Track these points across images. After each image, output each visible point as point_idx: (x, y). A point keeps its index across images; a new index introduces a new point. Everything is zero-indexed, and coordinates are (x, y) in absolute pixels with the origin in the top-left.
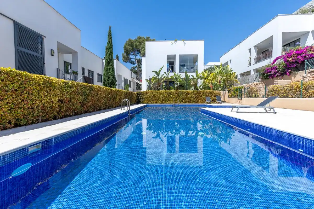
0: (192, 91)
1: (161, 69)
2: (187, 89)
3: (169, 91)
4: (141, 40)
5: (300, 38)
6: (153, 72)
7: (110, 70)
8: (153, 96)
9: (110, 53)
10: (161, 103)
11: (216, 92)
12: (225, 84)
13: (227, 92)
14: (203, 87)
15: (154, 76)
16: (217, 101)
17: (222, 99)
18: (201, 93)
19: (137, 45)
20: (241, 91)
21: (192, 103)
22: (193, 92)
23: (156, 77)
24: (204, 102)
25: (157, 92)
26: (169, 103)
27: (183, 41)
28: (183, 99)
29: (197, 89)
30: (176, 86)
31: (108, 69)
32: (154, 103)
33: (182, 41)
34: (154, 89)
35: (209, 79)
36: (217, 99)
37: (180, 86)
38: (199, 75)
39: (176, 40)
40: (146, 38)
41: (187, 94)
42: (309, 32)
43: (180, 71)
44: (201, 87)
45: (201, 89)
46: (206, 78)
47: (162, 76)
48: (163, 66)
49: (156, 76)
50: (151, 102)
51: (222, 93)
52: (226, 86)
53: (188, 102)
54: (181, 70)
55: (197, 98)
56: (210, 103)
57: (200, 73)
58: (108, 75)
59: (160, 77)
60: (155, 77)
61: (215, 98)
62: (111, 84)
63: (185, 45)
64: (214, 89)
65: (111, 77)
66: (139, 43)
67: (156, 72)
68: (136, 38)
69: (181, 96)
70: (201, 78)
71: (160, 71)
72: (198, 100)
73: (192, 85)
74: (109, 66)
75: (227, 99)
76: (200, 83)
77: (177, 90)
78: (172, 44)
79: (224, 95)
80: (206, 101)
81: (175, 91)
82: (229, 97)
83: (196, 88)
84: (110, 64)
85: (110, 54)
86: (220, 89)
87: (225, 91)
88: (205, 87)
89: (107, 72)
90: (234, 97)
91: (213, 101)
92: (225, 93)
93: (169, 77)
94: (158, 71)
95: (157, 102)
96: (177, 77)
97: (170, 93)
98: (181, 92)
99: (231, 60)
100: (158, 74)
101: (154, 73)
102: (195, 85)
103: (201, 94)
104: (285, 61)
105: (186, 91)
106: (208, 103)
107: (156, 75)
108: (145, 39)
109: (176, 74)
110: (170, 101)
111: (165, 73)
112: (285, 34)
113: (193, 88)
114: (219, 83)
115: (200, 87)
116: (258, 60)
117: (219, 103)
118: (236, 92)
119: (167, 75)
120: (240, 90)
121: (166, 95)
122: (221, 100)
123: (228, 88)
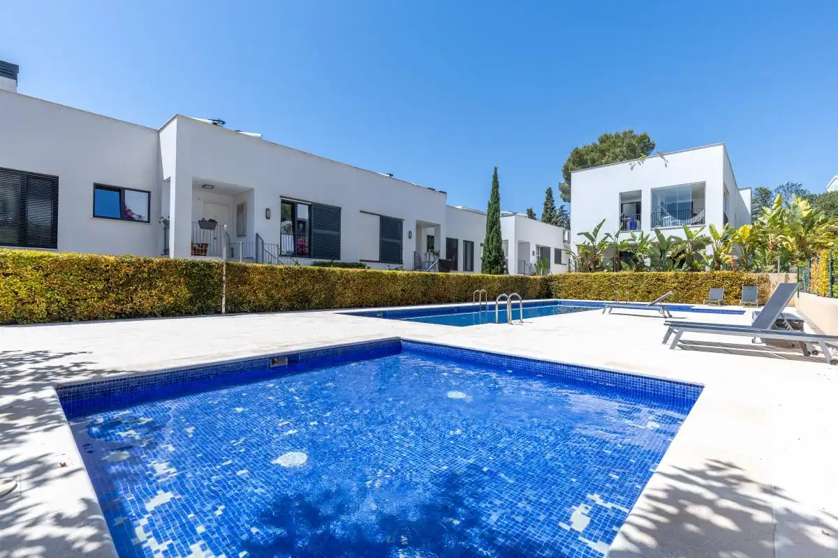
1: (599, 226)
2: (661, 270)
3: (617, 274)
6: (579, 234)
7: (493, 241)
8: (578, 283)
9: (493, 212)
13: (793, 276)
15: (584, 243)
18: (698, 279)
19: (596, 158)
21: (673, 302)
23: (589, 243)
25: (587, 276)
27: (662, 155)
28: (650, 292)
29: (694, 268)
31: (490, 239)
33: (659, 158)
38: (694, 233)
41: (659, 280)
43: (652, 227)
47: (602, 241)
48: (604, 221)
49: (589, 241)
50: (574, 296)
54: (655, 223)
55: (688, 290)
59: (597, 243)
63: (666, 165)
65: (494, 250)
66: (600, 152)
67: (587, 235)
69: (643, 286)
71: (596, 231)
72: (692, 295)
74: (492, 233)
78: (632, 168)
83: (690, 265)
84: (494, 230)
86: (771, 268)
87: (787, 271)
89: (488, 244)
92: (787, 279)
93: (619, 243)
94: (591, 232)
96: (639, 241)
100: (591, 237)
101: (583, 236)
102: (689, 259)
109: (638, 234)
111: (609, 234)
119: (613, 239)
121: (607, 283)
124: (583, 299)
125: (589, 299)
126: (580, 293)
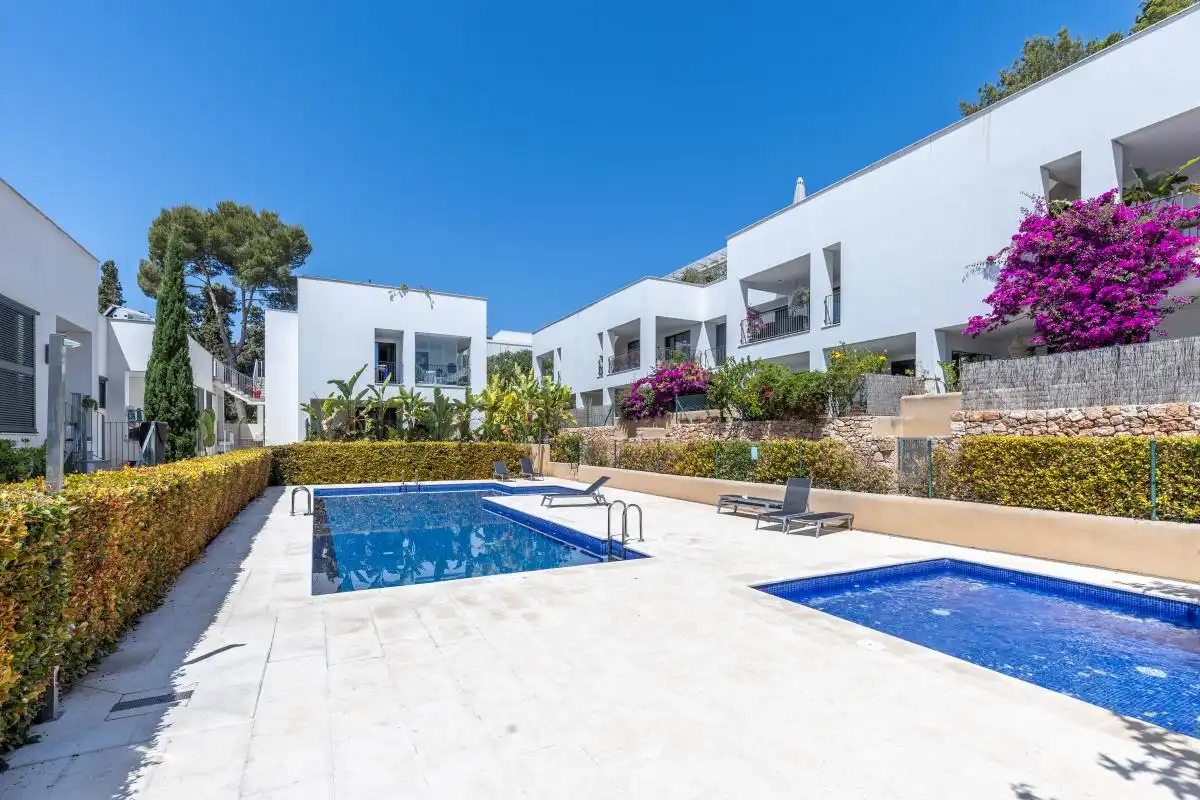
0: (456, 444)
1: (359, 374)
2: (439, 438)
3: (386, 444)
4: (237, 223)
5: (689, 331)
6: (330, 382)
7: (176, 377)
8: (333, 459)
9: (176, 318)
10: (360, 482)
11: (521, 446)
12: (543, 426)
13: (547, 447)
14: (485, 432)
15: (332, 395)
16: (522, 473)
17: (535, 465)
18: (480, 451)
19: (222, 238)
20: (577, 448)
21: (456, 478)
22: (460, 448)
23: (341, 397)
24: (490, 476)
25: (346, 447)
26: (384, 481)
27: (428, 293)
28: (430, 468)
29: (470, 438)
30: (405, 426)
31: (170, 373)
32: (332, 482)
33: (424, 294)
34: (336, 438)
35: (502, 411)
36: (522, 465)
37: (419, 426)
38: (475, 398)
39: (405, 289)
40: (259, 216)
41: (441, 452)
42: (700, 323)
43: (416, 382)
44: (481, 432)
45: (481, 438)
46: (495, 408)
47: (361, 396)
49: (341, 393)
50: (325, 480)
51: (535, 448)
52: (544, 430)
53: (444, 475)
54: (419, 378)
55: (470, 464)
56: (506, 479)
57: (479, 394)
58: (169, 394)
59: (353, 397)
60: (335, 397)
61: (518, 464)
62: (181, 425)
63: (432, 307)
64: (515, 439)
65: (181, 399)
67: (340, 384)
68: (215, 209)
69: (423, 461)
70: (482, 408)
71: (354, 380)
72: (474, 470)
73: (456, 426)
74: (173, 361)
75: (548, 465)
76: (477, 420)
77: (410, 440)
78: (391, 298)
79: (540, 453)
80: (495, 473)
81: (404, 443)
82: (551, 460)
83: (466, 434)
84: (177, 356)
85: (177, 323)
86: (530, 438)
87: (542, 442)
88: (492, 433)
89: (165, 383)
90: (564, 461)
91: (512, 470)
92: (543, 450)
93: (385, 401)
94: (347, 382)
95: (344, 480)
96: (409, 401)
97: (389, 450)
98: (423, 447)
99: (559, 350)
100: (346, 389)
101: (334, 385)
102: (464, 426)
103: (481, 454)
104: (654, 388)
105: (438, 443)
106: (499, 478)
107: (338, 393)
108: (254, 216)
109: (407, 390)
110: (388, 476)
111: (372, 387)
112: (660, 321)
113: (457, 434)
114: (527, 423)
115: (476, 432)
116: (618, 366)
117: (527, 477)
118: (567, 449)
119: (378, 395)
120: (575, 443)
121: (377, 458)
122: (530, 470)
123: (550, 437)
124: (339, 482)
125: (348, 482)
126: (334, 473)
